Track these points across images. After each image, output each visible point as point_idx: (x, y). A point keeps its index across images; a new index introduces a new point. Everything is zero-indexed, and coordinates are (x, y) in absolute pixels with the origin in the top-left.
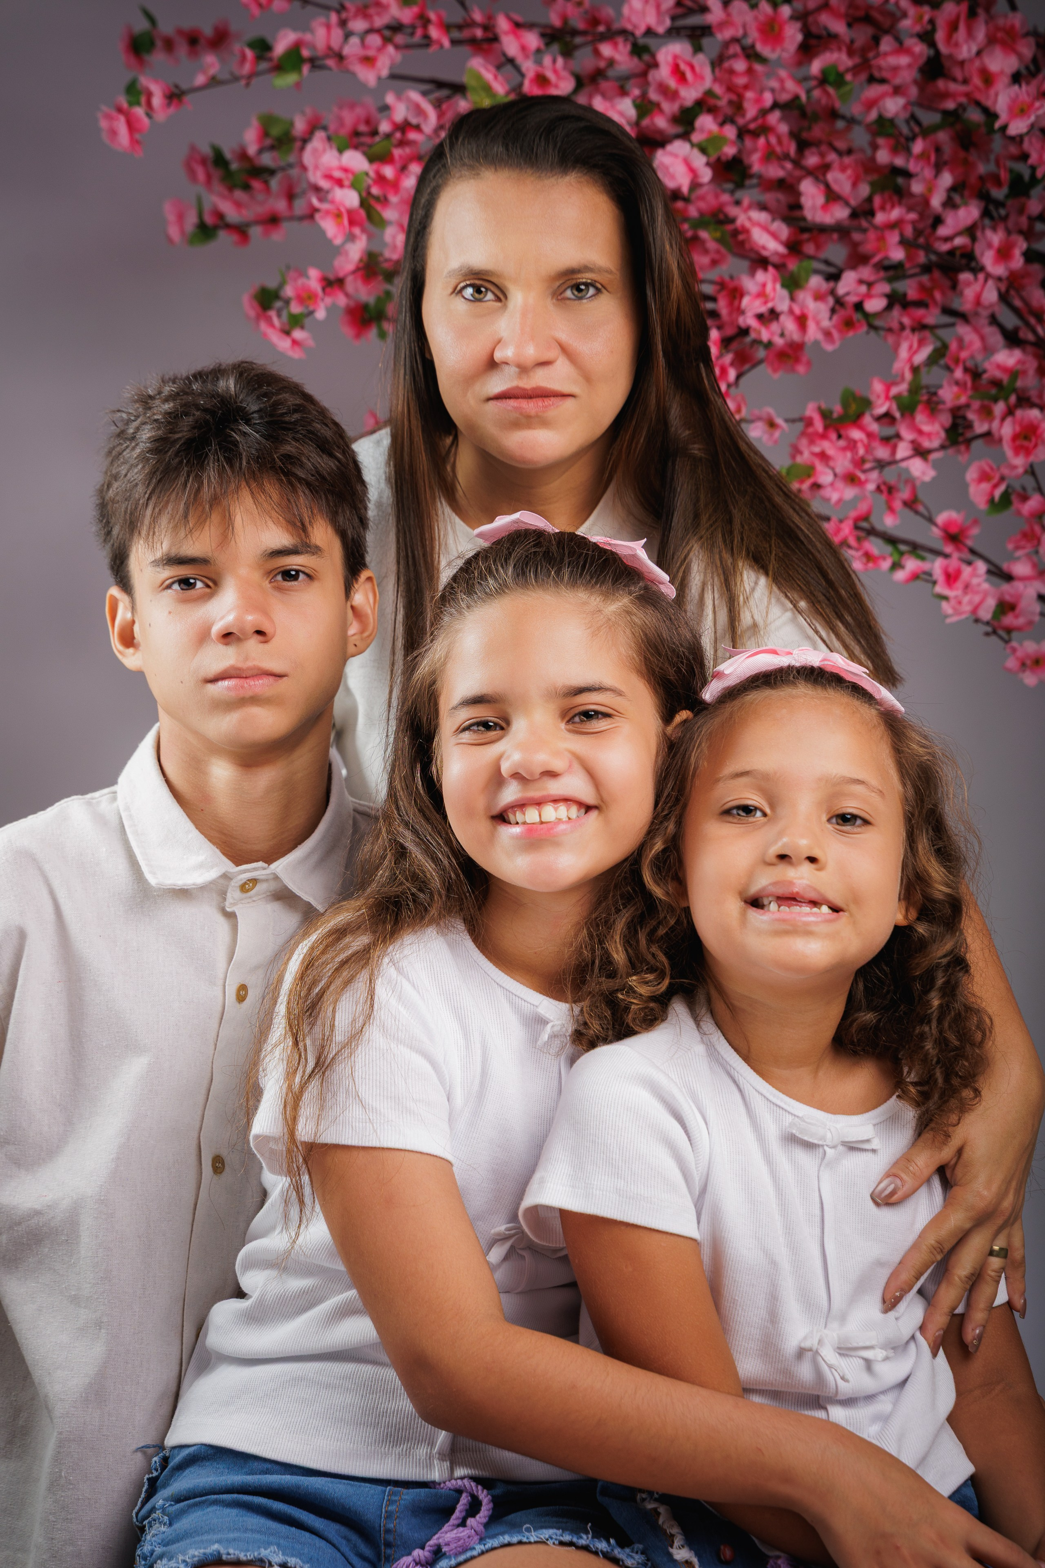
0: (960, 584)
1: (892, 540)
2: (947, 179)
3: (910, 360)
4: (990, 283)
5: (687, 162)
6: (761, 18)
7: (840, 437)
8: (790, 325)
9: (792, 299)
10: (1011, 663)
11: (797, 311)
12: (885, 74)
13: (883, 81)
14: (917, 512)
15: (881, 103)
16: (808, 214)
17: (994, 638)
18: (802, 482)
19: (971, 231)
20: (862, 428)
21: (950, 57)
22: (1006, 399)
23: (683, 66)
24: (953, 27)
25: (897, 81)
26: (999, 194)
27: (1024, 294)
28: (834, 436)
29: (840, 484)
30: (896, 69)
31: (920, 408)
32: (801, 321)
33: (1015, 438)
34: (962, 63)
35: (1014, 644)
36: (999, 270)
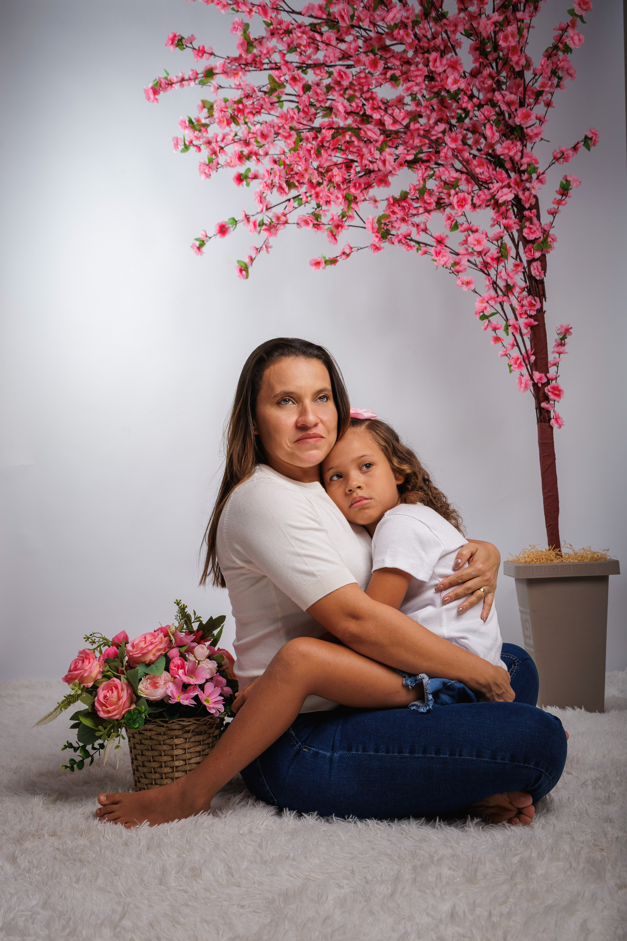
0: (440, 255)
1: (418, 243)
2: (434, 116)
3: (422, 176)
4: (450, 150)
5: (343, 104)
6: (370, 59)
7: (399, 206)
8: (380, 164)
9: (381, 153)
10: (459, 282)
11: (382, 158)
12: (413, 79)
13: (413, 81)
14: (427, 233)
15: (412, 89)
16: (387, 128)
17: (453, 274)
18: (386, 220)
19: (444, 132)
20: (407, 202)
21: (435, 71)
22: (455, 189)
23: (342, 73)
24: (435, 61)
25: (418, 81)
26: (454, 122)
27: (462, 155)
28: (397, 206)
29: (399, 222)
30: (417, 76)
31: (426, 194)
32: (384, 162)
33: (458, 202)
34: (440, 74)
35: (459, 276)
36: (453, 146)
